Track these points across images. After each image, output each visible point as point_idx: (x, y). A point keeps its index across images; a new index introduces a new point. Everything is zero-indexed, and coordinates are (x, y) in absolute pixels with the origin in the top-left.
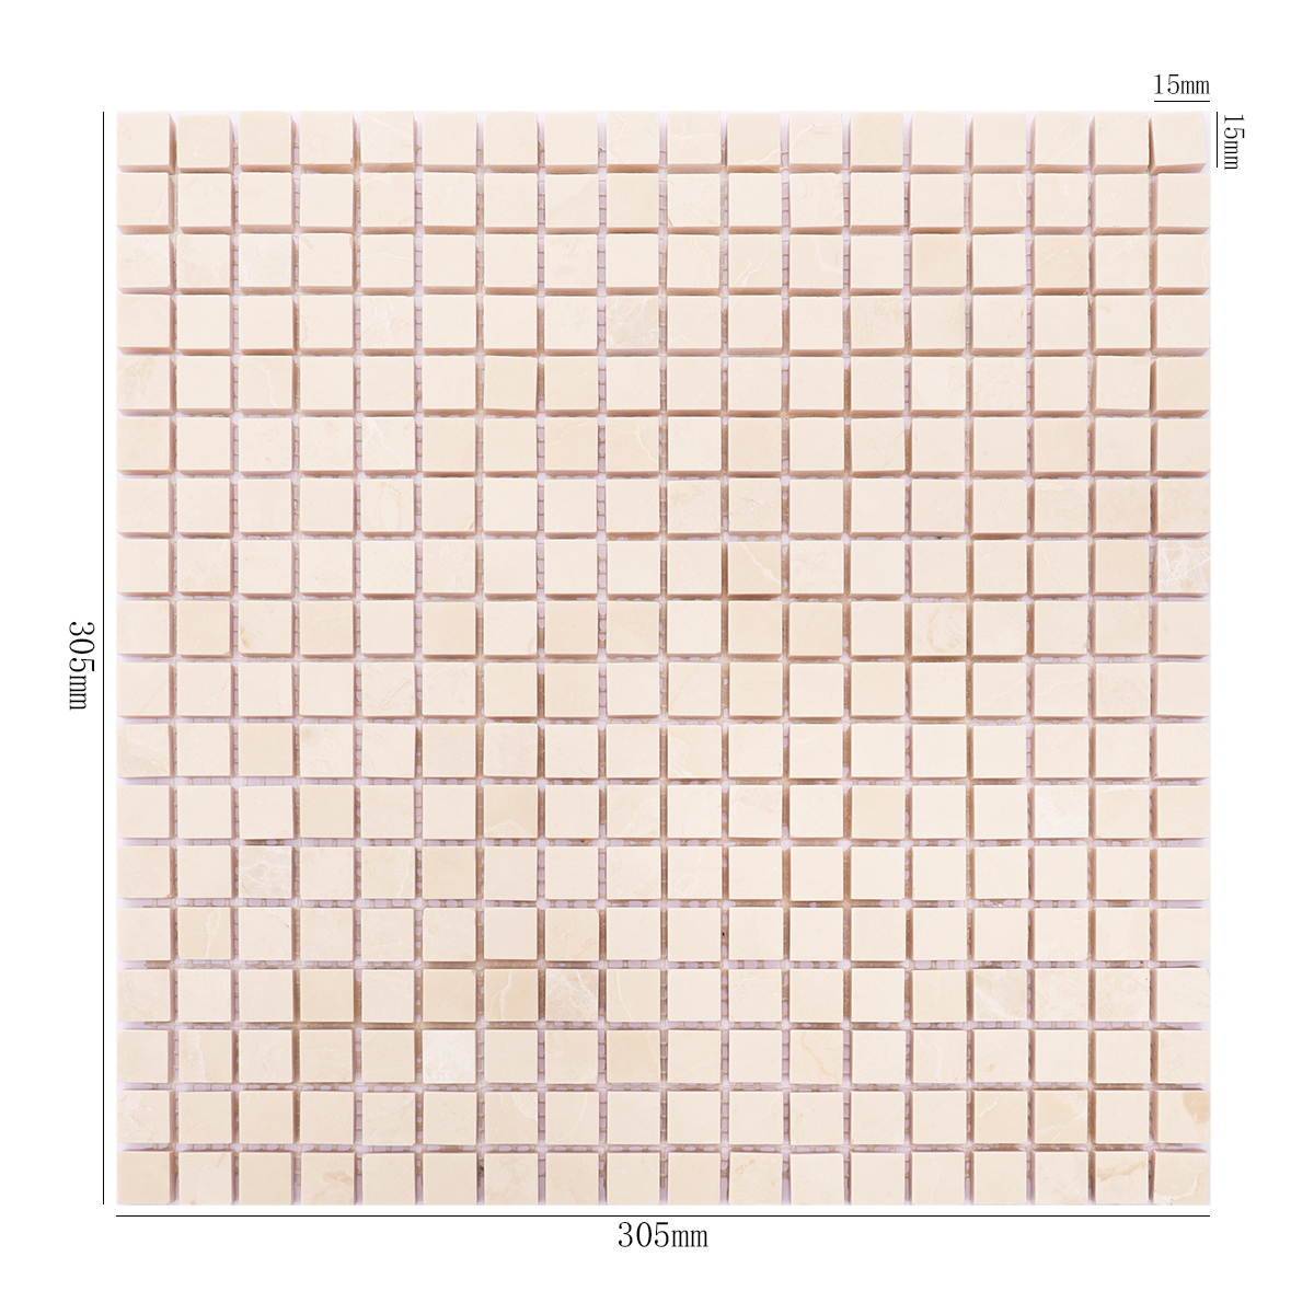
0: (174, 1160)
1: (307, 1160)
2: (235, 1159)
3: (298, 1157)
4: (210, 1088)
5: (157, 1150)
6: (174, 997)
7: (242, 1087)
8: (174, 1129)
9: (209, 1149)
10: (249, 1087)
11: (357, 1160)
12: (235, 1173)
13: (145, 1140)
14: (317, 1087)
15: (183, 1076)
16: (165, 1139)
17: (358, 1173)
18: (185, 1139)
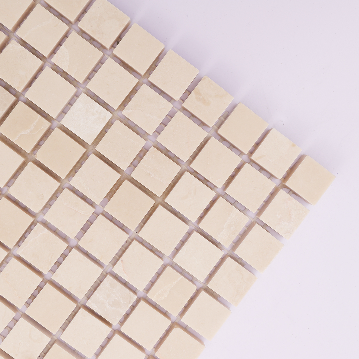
0: (286, 177)
1: (211, 122)
2: (252, 152)
3: (216, 127)
4: (234, 203)
5: (291, 190)
6: (217, 267)
7: (218, 190)
8: (273, 194)
9: (262, 169)
10: (212, 187)
11: (183, 100)
12: (257, 144)
13: (294, 201)
14: (174, 159)
15: (245, 221)
16: (282, 193)
17: (189, 92)
18: (271, 185)
